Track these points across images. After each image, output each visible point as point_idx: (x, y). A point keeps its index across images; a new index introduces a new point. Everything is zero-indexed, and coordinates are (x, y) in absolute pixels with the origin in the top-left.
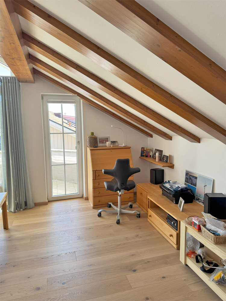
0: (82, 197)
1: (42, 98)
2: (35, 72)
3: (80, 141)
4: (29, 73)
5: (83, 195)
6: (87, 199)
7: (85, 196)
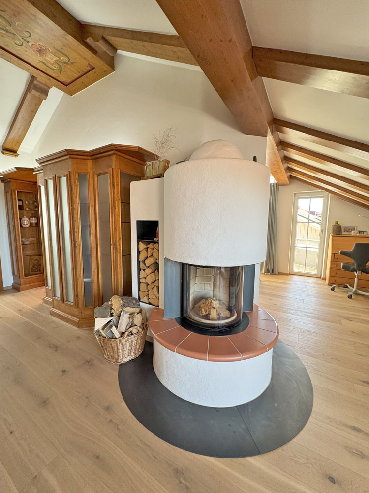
0: (320, 277)
1: (295, 195)
2: (291, 178)
3: (324, 229)
4: (287, 179)
5: (321, 276)
6: (324, 279)
7: (322, 276)
